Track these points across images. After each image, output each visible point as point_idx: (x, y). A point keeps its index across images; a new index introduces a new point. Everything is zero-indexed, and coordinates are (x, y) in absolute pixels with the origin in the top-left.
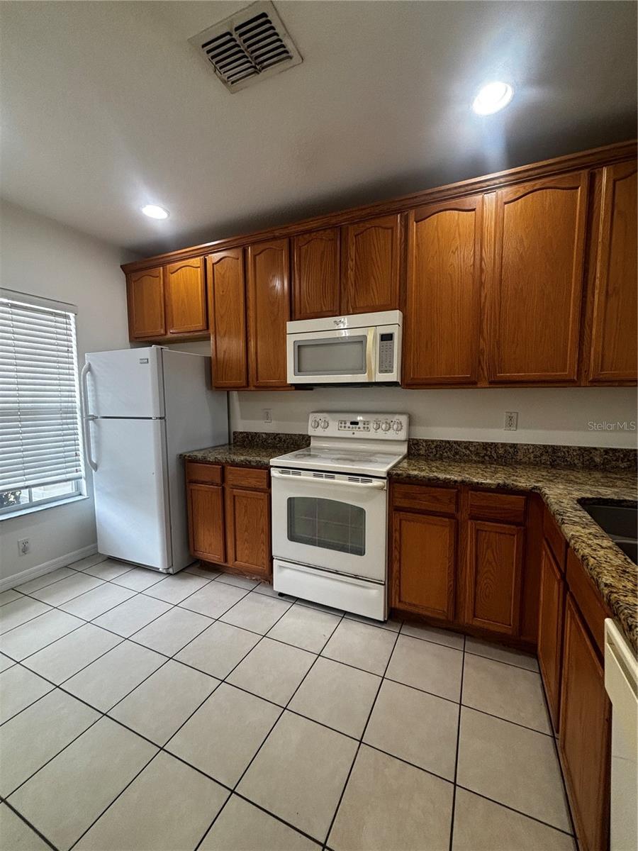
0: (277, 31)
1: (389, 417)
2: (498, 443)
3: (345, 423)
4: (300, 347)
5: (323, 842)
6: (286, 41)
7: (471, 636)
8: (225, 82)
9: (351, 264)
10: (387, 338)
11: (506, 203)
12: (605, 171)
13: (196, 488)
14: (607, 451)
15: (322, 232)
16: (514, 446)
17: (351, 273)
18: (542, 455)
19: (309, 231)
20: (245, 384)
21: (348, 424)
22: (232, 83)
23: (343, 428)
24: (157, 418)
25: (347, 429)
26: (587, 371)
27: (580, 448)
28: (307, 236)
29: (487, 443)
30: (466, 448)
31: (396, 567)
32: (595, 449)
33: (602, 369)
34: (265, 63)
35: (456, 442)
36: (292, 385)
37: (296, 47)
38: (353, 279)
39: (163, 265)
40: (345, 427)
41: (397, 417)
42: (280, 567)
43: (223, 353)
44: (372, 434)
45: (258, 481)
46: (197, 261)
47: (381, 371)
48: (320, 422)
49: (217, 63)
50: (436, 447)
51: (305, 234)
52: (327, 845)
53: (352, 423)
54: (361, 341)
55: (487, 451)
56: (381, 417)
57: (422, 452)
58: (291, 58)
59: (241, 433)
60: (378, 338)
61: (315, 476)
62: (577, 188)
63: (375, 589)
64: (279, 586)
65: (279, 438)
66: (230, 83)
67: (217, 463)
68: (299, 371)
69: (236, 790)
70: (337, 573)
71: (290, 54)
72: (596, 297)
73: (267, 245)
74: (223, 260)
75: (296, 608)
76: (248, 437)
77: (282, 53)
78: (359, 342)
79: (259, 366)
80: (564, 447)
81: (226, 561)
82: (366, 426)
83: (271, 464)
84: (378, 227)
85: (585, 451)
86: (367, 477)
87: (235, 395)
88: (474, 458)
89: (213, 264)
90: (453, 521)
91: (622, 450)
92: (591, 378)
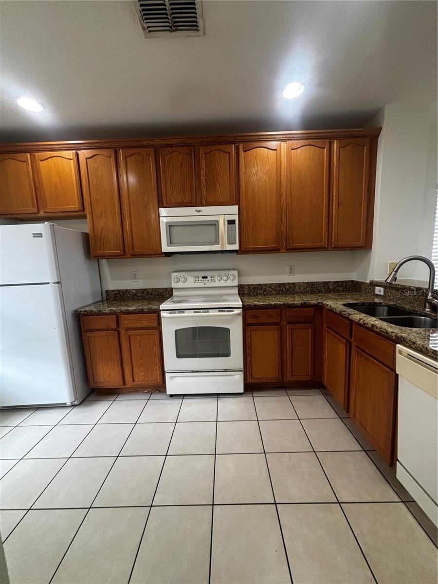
0: (197, 12)
1: (227, 272)
2: (286, 283)
3: (198, 278)
4: (170, 226)
5: (274, 502)
6: (200, 20)
7: (289, 388)
8: (144, 29)
9: (203, 172)
10: (231, 222)
11: (292, 149)
12: (335, 141)
13: (91, 335)
14: (335, 282)
15: (181, 148)
16: (294, 284)
17: (203, 179)
18: (307, 287)
19: (171, 146)
20: (123, 253)
21: (201, 278)
22: (149, 31)
23: (197, 281)
24: (55, 283)
25: (200, 281)
26: (331, 243)
27: (323, 282)
28: (169, 149)
29: (280, 284)
30: (270, 287)
31: (249, 358)
32: (330, 282)
33: (337, 242)
34: (180, 28)
35: (264, 284)
36: (165, 253)
37: (204, 26)
38: (204, 182)
39: (31, 151)
40: (198, 280)
41: (232, 272)
42: (172, 377)
43: (100, 230)
44: (217, 284)
45: (149, 322)
46: (70, 154)
47: (229, 244)
48: (180, 278)
49: (144, 14)
50: (254, 288)
51: (168, 147)
52: (276, 502)
53: (203, 278)
54: (215, 224)
55: (280, 288)
56: (222, 273)
57: (246, 292)
58: (198, 30)
59: (113, 291)
60: (226, 222)
61: (195, 312)
62: (324, 148)
63: (236, 375)
64: (170, 390)
65: (147, 292)
66: (147, 31)
67: (111, 313)
68: (171, 243)
69: (214, 503)
70: (213, 371)
71: (198, 28)
72: (334, 205)
73: (136, 150)
74: (96, 156)
75: (186, 401)
76: (119, 294)
77: (193, 25)
78: (214, 224)
79: (134, 240)
80: (317, 282)
81: (124, 384)
82: (213, 279)
83: (161, 309)
84: (220, 150)
85: (326, 284)
86: (230, 309)
87: (104, 262)
88: (274, 292)
89: (86, 159)
90: (279, 327)
91: (340, 281)
92: (333, 246)
